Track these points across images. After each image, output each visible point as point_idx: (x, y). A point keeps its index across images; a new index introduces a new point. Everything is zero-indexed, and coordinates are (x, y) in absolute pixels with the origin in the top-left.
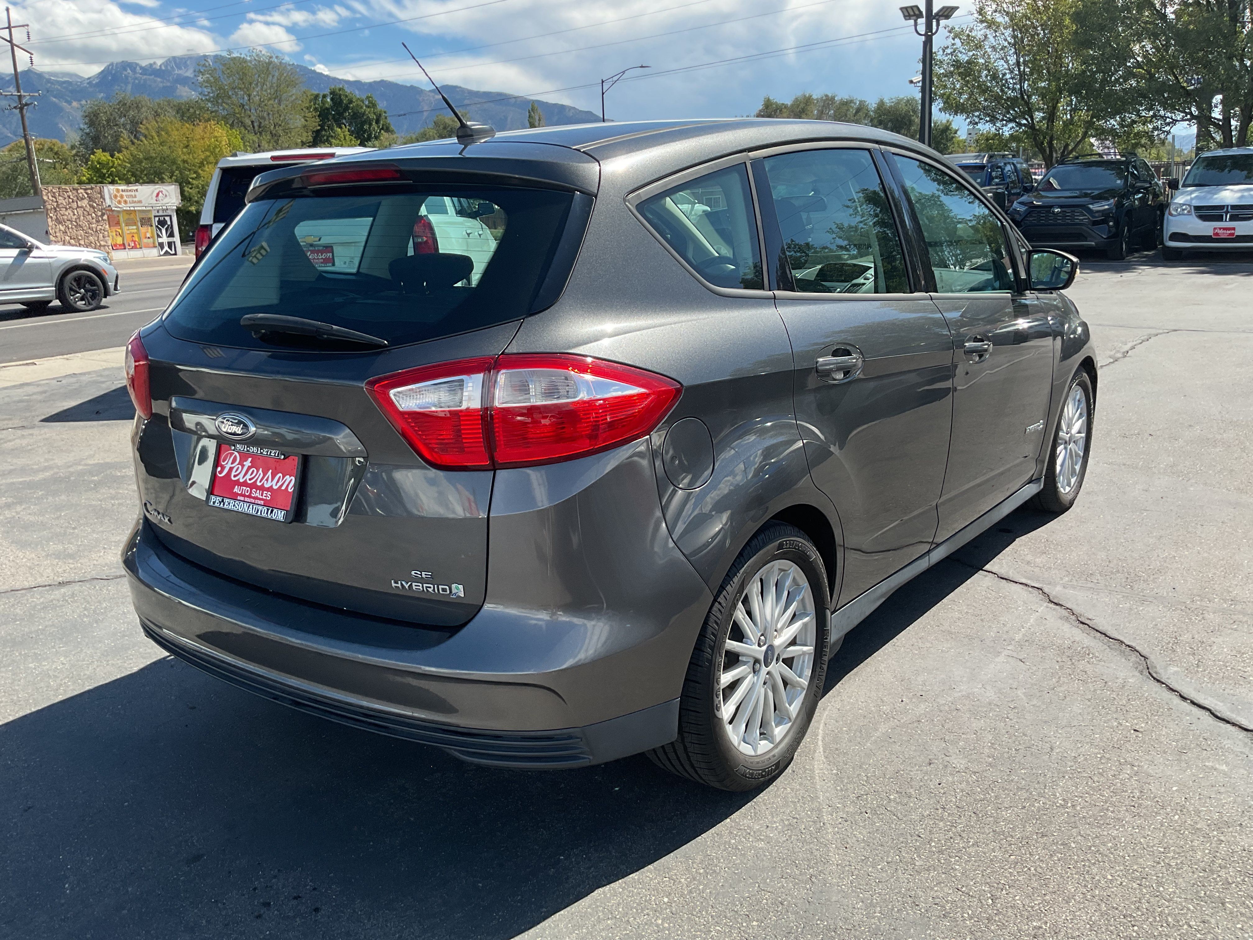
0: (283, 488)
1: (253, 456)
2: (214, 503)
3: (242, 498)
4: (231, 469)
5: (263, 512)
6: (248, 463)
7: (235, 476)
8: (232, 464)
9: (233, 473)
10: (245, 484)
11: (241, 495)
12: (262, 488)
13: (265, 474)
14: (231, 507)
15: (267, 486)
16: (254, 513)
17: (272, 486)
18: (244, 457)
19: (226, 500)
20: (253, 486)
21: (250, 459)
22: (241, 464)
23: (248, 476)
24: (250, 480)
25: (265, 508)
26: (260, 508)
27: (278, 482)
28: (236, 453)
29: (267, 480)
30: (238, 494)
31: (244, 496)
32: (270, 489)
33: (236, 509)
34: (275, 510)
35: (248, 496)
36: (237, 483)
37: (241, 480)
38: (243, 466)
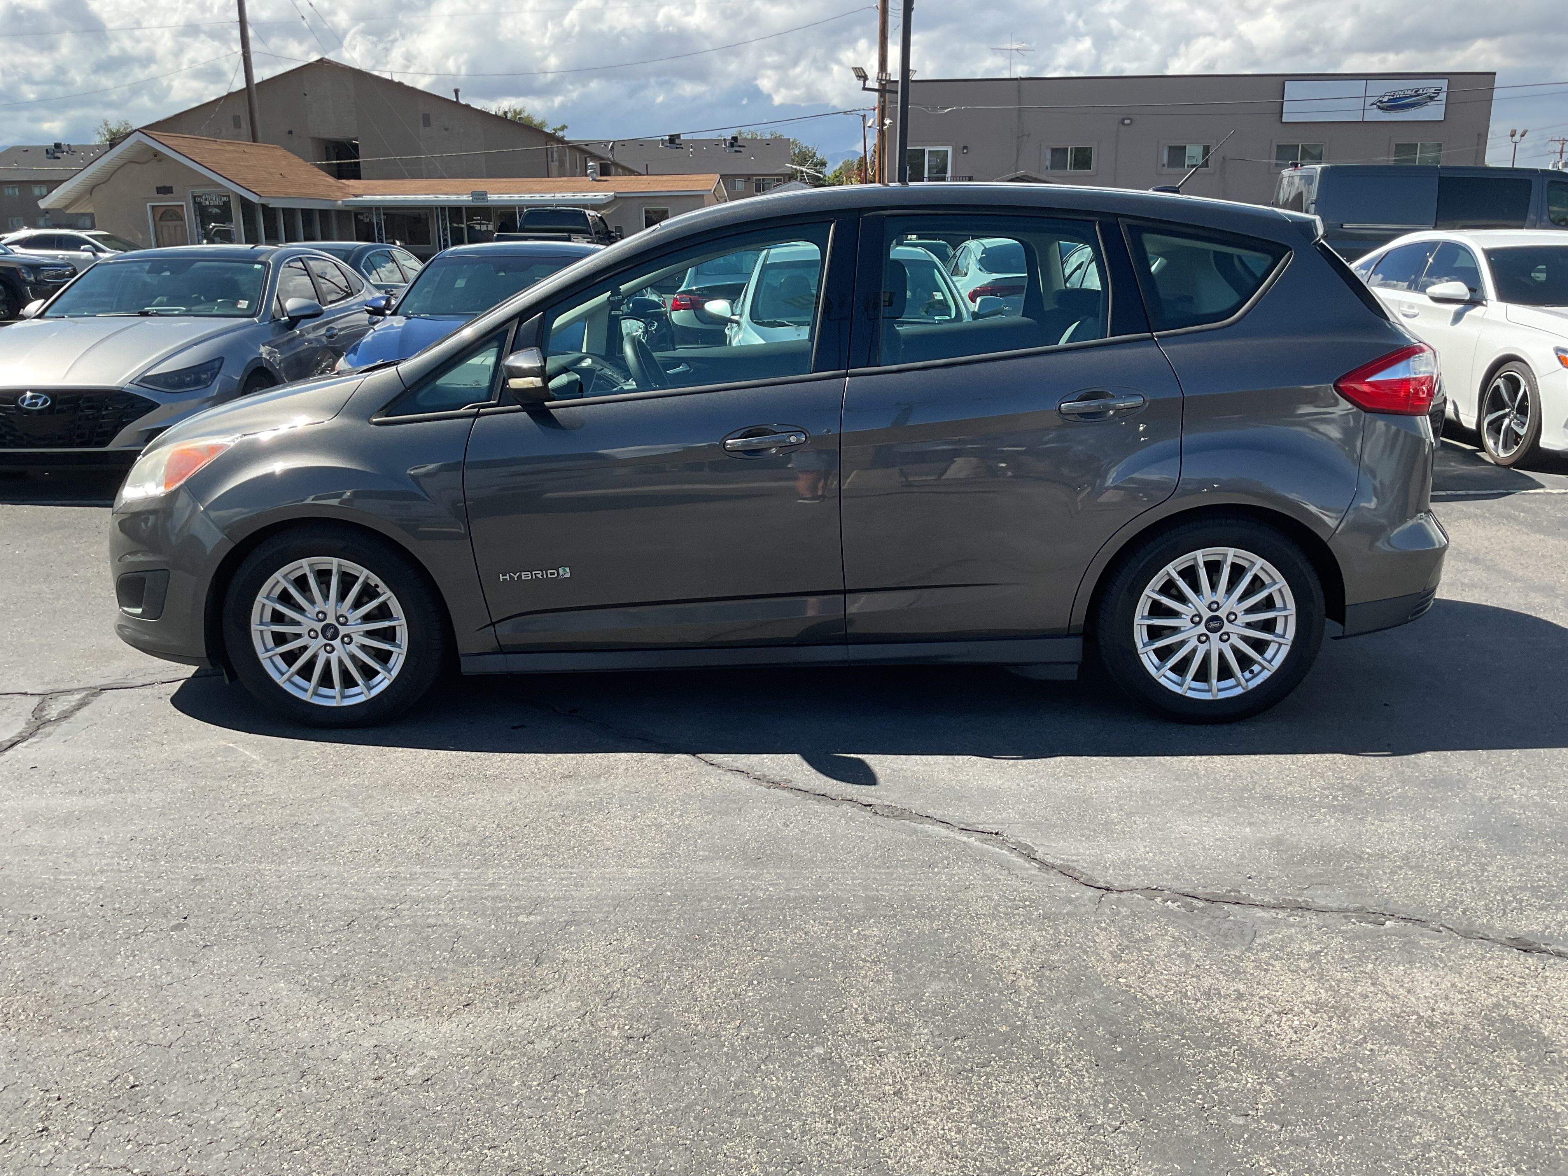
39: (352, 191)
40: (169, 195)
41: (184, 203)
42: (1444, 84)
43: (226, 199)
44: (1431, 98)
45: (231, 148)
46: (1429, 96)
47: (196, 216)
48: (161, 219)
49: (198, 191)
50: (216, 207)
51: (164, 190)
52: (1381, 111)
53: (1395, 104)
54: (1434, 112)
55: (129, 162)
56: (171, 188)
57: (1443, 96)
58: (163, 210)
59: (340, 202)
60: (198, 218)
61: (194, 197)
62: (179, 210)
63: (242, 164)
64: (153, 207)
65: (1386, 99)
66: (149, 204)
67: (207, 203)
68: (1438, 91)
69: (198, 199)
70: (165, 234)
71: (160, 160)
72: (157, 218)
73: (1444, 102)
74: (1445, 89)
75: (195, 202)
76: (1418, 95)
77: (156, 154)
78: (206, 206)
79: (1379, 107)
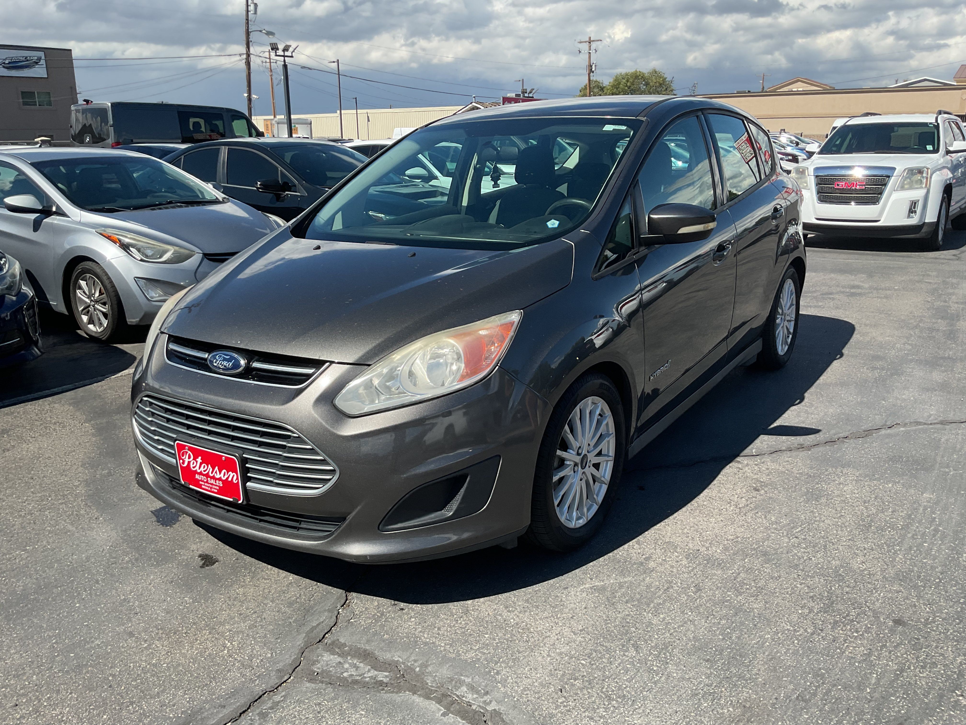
42: (41, 54)
44: (37, 63)
46: (35, 62)
52: (6, 70)
53: (13, 65)
54: (40, 71)
57: (43, 62)
65: (7, 62)
68: (40, 59)
73: (45, 66)
74: (43, 57)
76: (27, 61)
79: (4, 67)
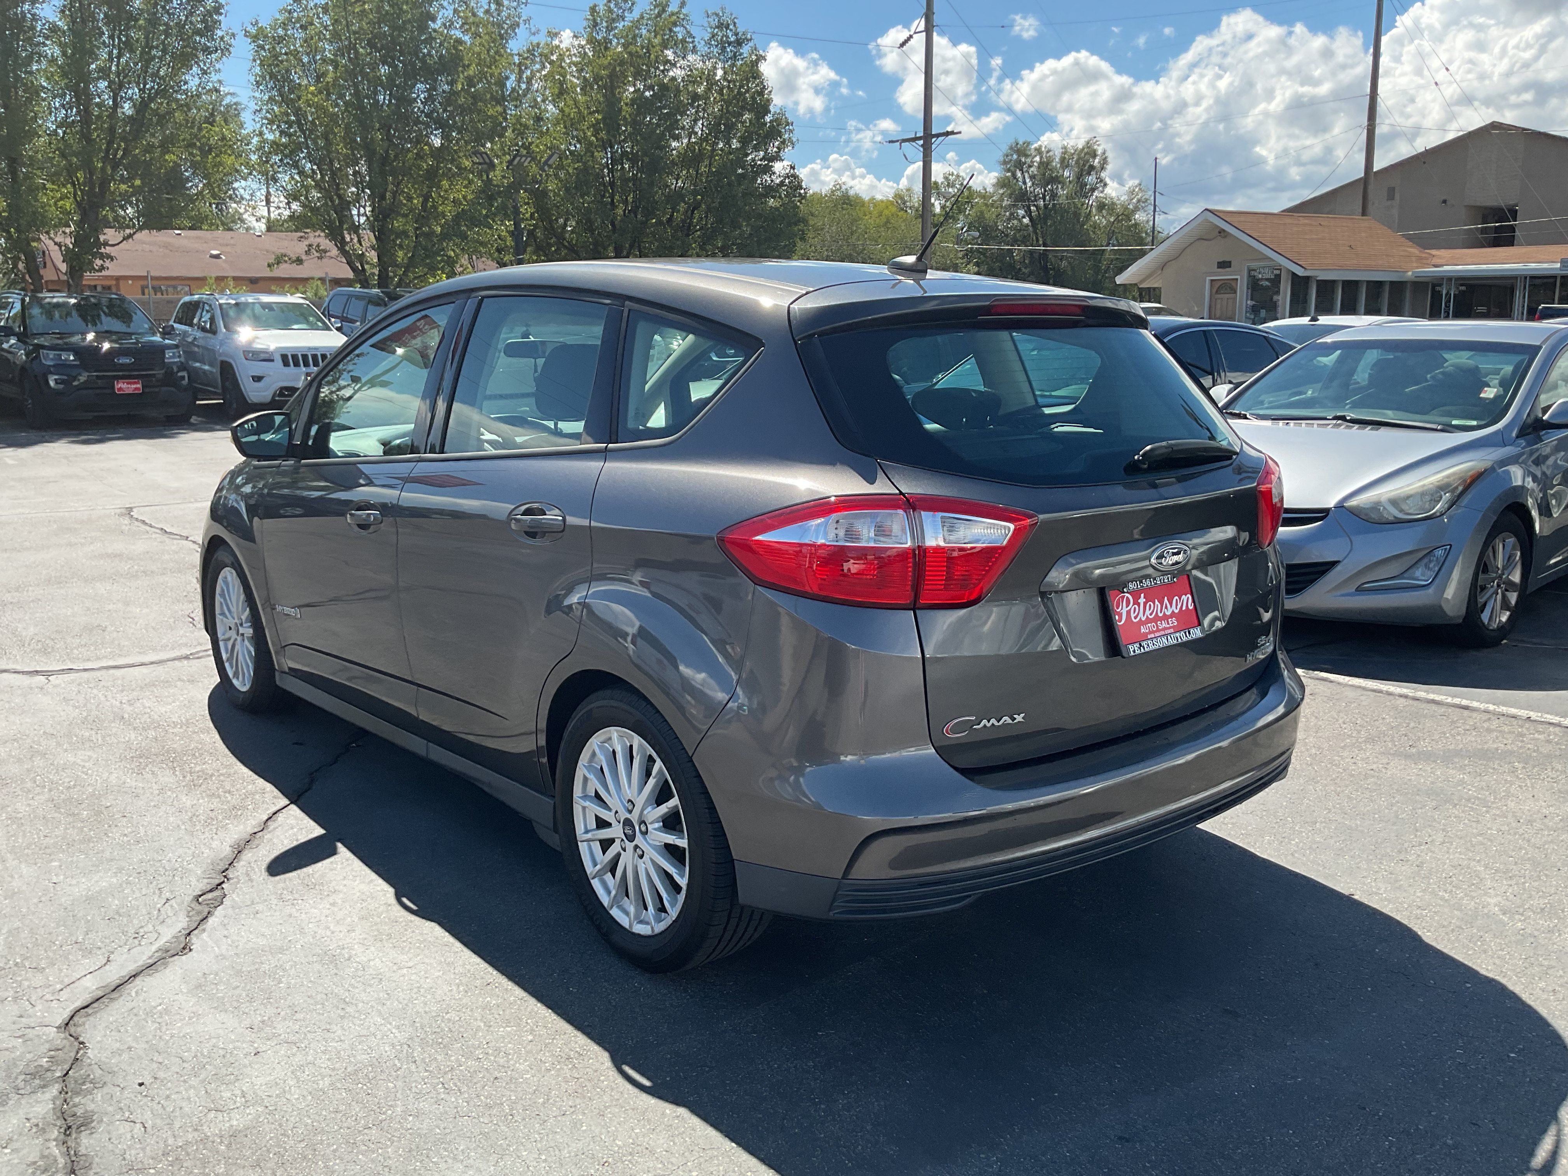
0: (1184, 608)
1: (1143, 590)
2: (1134, 651)
3: (1152, 636)
4: (1128, 612)
5: (1183, 637)
6: (1142, 600)
7: (1135, 618)
8: (1127, 606)
9: (1133, 616)
10: (1148, 620)
11: (1150, 633)
12: (1166, 618)
13: (1162, 603)
14: (1152, 647)
15: (1168, 613)
16: (1175, 642)
17: (1173, 612)
18: (1136, 595)
19: (1144, 643)
20: (1157, 619)
21: (1142, 595)
22: (1136, 603)
23: (1148, 612)
24: (1151, 614)
25: (1182, 633)
26: (1178, 634)
27: (1177, 605)
28: (1127, 595)
29: (1166, 607)
30: (1147, 634)
31: (1153, 632)
32: (1173, 614)
33: (1157, 647)
34: (1192, 630)
35: (1156, 631)
36: (1141, 623)
37: (1143, 619)
38: (1139, 605)
39: (1435, 261)
40: (1228, 269)
41: (1238, 277)
43: (1278, 272)
45: (1306, 221)
47: (1248, 288)
48: (1217, 292)
49: (1254, 265)
50: (1267, 280)
51: (1224, 265)
55: (1198, 239)
56: (1230, 262)
58: (1220, 283)
59: (1410, 273)
60: (1250, 291)
61: (1250, 271)
62: (1233, 284)
63: (1307, 237)
64: (1212, 281)
66: (1208, 278)
67: (1260, 276)
69: (1253, 273)
70: (1218, 306)
71: (1225, 237)
72: (1214, 290)
75: (1249, 276)
77: (1222, 232)
78: (1258, 280)
